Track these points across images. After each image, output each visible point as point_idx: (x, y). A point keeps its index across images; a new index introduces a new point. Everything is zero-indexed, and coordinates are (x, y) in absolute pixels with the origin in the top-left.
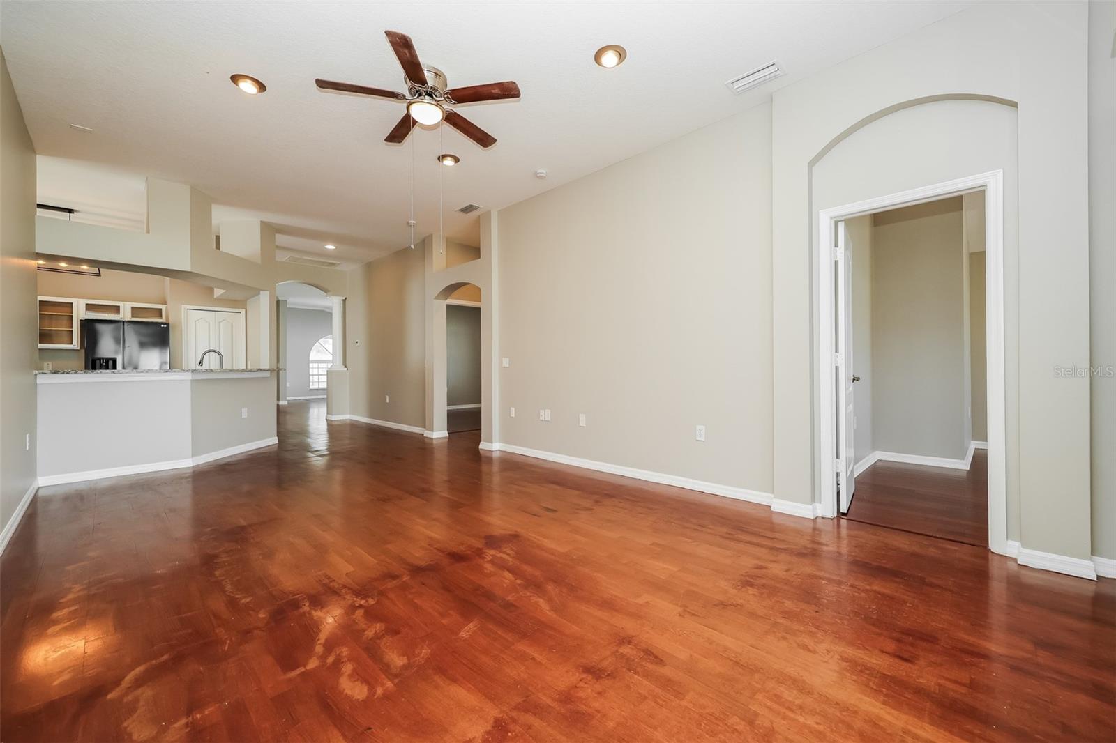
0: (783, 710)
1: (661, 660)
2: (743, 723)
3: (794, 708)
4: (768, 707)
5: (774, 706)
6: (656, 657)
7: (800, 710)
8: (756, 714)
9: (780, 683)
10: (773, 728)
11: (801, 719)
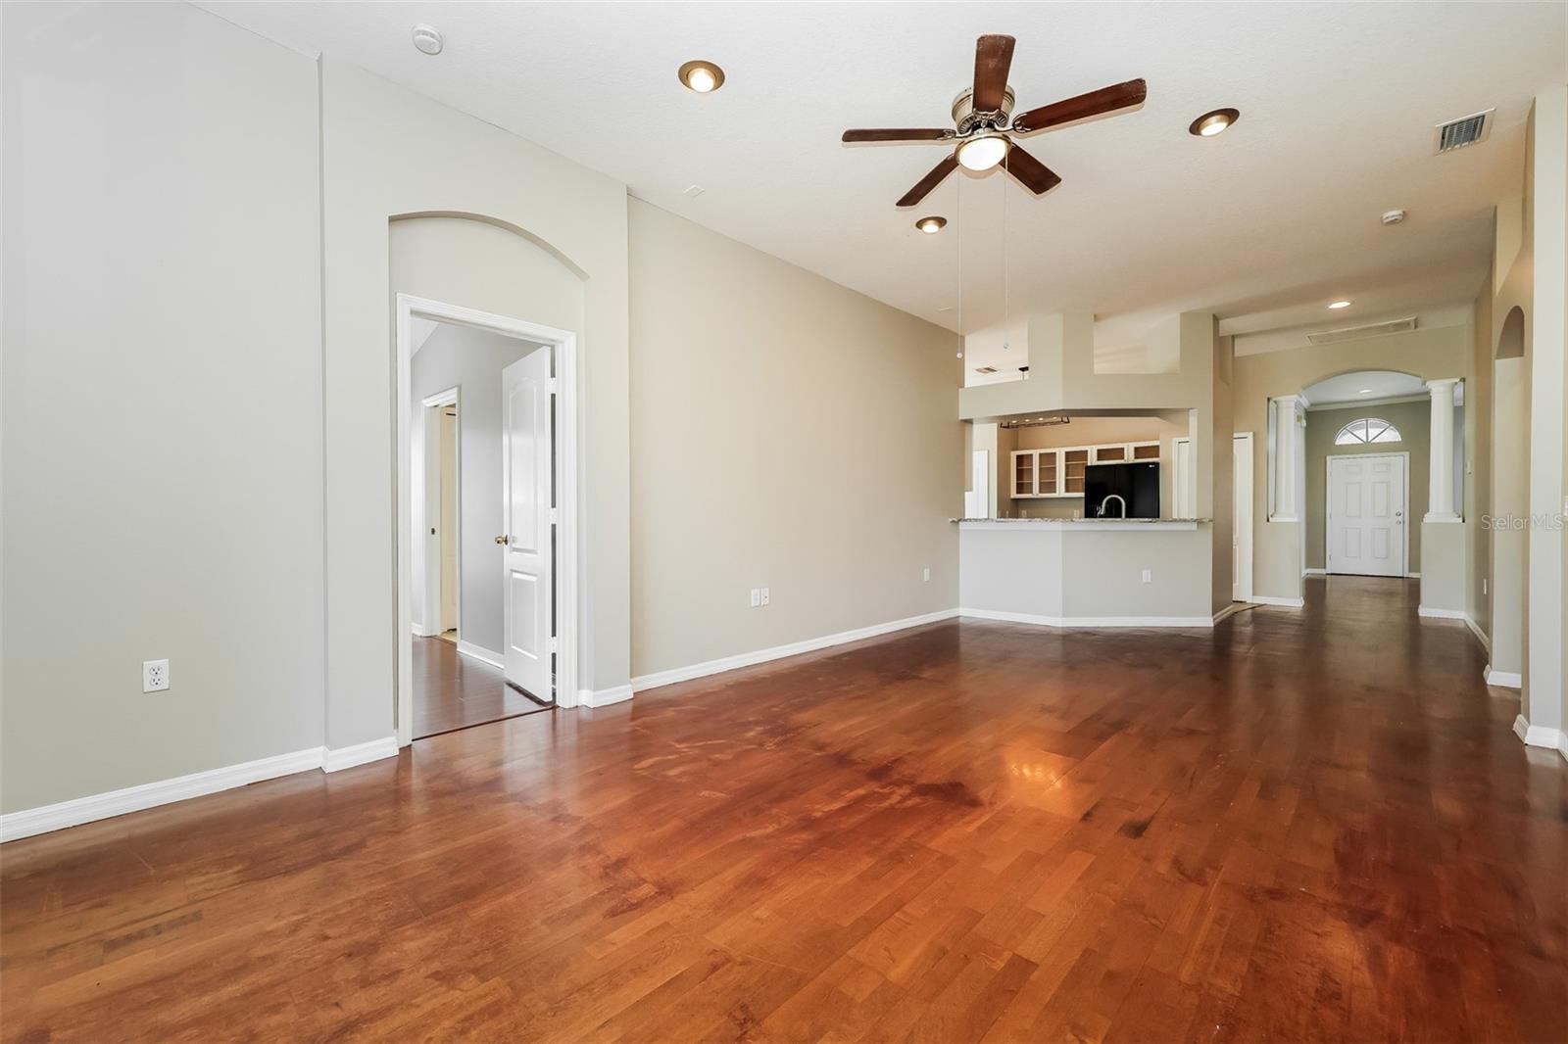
0: (472, 1009)
1: (614, 915)
2: (480, 964)
3: (467, 1024)
4: (487, 995)
5: (483, 1001)
6: (623, 912)
7: (460, 1029)
8: (484, 980)
9: (517, 1026)
10: (456, 989)
11: (447, 1024)
